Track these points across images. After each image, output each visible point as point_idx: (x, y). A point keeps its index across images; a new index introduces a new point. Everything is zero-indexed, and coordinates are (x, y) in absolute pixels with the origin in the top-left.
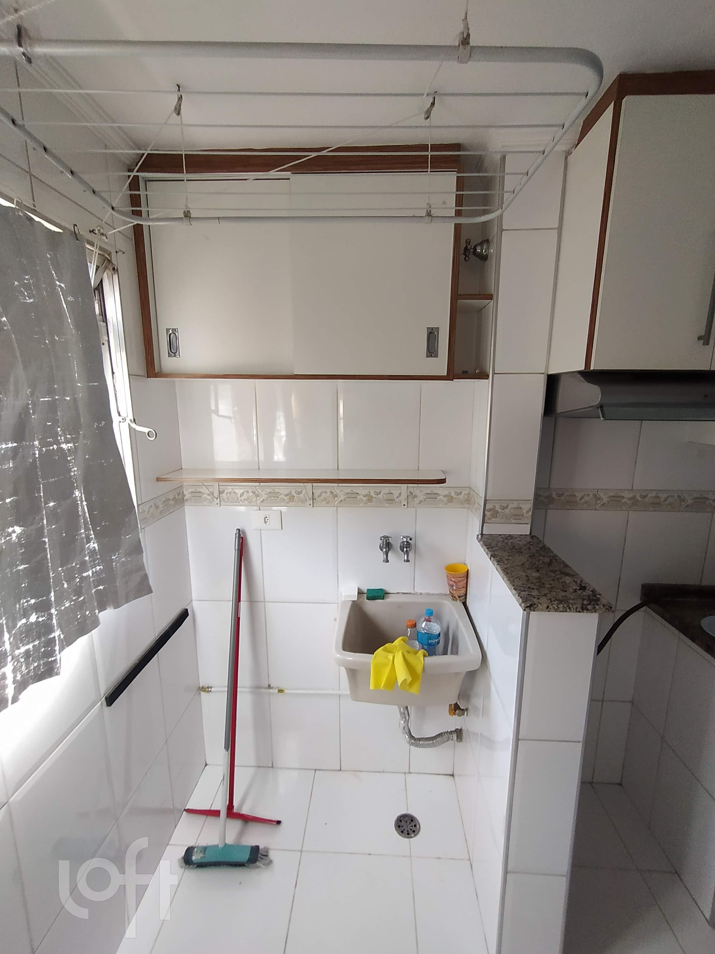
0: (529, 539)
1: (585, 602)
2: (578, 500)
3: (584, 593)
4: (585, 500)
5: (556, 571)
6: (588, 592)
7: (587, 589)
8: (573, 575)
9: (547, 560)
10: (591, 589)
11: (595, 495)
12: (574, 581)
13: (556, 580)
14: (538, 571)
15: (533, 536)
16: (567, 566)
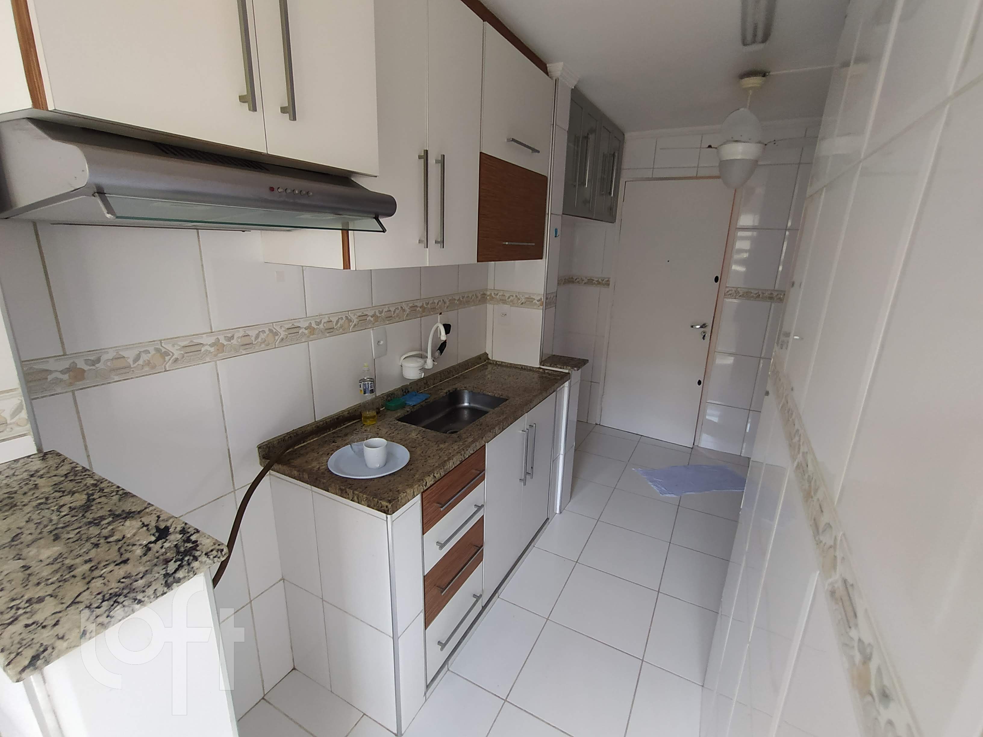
0: (37, 464)
1: (172, 566)
2: (131, 363)
3: (167, 545)
4: (145, 361)
5: (102, 518)
6: (175, 538)
7: (171, 530)
8: (139, 512)
9: (80, 499)
10: (179, 529)
11: (158, 350)
12: (144, 525)
13: (102, 541)
14: (57, 538)
15: (46, 454)
16: (126, 495)
